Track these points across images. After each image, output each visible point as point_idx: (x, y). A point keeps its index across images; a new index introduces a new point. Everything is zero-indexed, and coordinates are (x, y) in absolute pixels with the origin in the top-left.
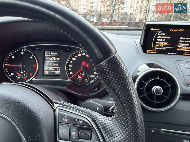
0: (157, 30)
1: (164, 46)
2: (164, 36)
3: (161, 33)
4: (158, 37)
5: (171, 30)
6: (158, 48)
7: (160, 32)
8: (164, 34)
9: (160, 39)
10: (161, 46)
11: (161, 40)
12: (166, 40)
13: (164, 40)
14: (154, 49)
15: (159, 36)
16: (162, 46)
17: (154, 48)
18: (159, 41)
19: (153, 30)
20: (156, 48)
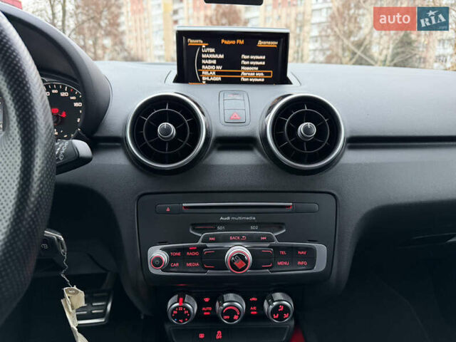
0: (197, 41)
1: (218, 73)
2: (212, 53)
3: (207, 47)
4: (203, 56)
5: (223, 41)
6: (208, 79)
7: (204, 46)
8: (212, 50)
9: (208, 59)
10: (211, 73)
11: (210, 62)
12: (219, 62)
13: (214, 62)
14: (201, 81)
15: (204, 53)
16: (214, 73)
17: (201, 78)
18: (207, 64)
19: (192, 42)
20: (204, 79)
